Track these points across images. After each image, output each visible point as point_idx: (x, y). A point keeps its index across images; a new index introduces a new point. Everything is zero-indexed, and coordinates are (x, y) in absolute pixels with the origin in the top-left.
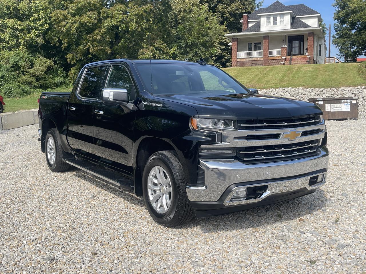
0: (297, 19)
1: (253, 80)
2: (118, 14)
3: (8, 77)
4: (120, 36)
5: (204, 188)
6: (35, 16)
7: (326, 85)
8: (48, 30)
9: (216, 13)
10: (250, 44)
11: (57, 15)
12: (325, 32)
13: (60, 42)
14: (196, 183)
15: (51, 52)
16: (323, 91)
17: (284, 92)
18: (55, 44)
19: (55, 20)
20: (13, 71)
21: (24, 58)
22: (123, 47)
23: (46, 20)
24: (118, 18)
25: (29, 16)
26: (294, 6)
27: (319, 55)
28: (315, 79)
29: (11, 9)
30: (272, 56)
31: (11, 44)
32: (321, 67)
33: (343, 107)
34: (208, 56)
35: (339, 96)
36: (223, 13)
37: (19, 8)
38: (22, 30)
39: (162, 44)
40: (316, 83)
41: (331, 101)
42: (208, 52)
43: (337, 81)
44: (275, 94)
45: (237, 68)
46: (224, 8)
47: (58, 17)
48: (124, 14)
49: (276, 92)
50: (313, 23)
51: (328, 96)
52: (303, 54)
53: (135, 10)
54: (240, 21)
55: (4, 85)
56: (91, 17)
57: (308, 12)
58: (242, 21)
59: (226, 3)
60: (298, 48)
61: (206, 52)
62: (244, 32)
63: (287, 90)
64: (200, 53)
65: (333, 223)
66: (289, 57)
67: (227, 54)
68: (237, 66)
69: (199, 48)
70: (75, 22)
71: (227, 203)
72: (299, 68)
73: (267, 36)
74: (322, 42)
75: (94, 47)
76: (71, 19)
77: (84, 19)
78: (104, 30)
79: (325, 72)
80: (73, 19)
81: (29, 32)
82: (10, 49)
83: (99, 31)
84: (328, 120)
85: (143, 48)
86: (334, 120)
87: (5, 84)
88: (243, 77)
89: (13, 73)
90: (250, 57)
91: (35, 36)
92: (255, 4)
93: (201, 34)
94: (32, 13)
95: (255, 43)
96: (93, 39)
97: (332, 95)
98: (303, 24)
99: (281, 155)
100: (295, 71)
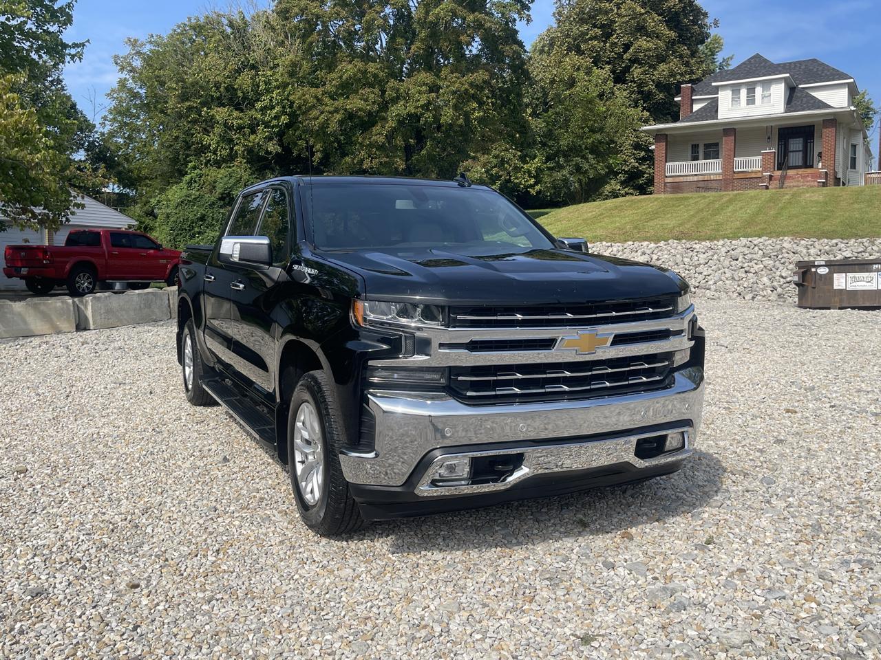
0: (801, 91)
1: (689, 221)
2: (420, 93)
3: (213, 218)
4: (424, 136)
5: (372, 455)
6: (265, 101)
7: (849, 231)
8: (288, 126)
9: (627, 84)
10: (695, 148)
11: (303, 98)
12: (870, 118)
13: (310, 149)
14: (359, 445)
15: (294, 169)
16: (837, 244)
17: (749, 248)
18: (300, 154)
19: (299, 107)
20: (221, 207)
21: (242, 182)
22: (430, 158)
23: (284, 107)
24: (419, 100)
25: (255, 101)
26: (795, 63)
27: (851, 168)
28: (825, 220)
29: (222, 89)
30: (742, 170)
31: (220, 155)
32: (843, 193)
33: (875, 281)
34: (603, 172)
35: (875, 257)
36: (641, 84)
37: (236, 87)
38: (241, 128)
39: (507, 150)
40: (827, 227)
41: (847, 267)
42: (601, 164)
43: (877, 223)
44: (729, 251)
45: (659, 196)
46: (644, 73)
47: (306, 102)
48: (431, 91)
49: (733, 247)
50: (836, 99)
51: (847, 256)
52: (812, 167)
53: (454, 82)
54: (676, 99)
55: (205, 232)
56: (366, 100)
57: (826, 75)
58: (680, 99)
59: (648, 63)
60: (801, 153)
61: (597, 164)
62: (683, 121)
63: (755, 242)
64: (586, 166)
65: (697, 547)
66: (778, 173)
67: (650, 168)
68: (665, 192)
69: (584, 157)
70: (337, 111)
71: (424, 489)
72: (793, 195)
73: (730, 130)
74: (859, 140)
75: (372, 158)
76: (329, 105)
77: (354, 103)
78: (391, 124)
79: (852, 203)
80: (333, 104)
81: (253, 132)
82: (218, 164)
83: (381, 126)
84: (841, 308)
85: (468, 157)
86: (853, 308)
87: (207, 231)
88: (669, 215)
89: (222, 211)
90: (694, 173)
91: (264, 138)
92: (714, 62)
93: (588, 127)
94: (259, 94)
95: (705, 145)
96: (370, 142)
97: (858, 253)
98: (815, 102)
99: (562, 387)
100: (783, 201)
